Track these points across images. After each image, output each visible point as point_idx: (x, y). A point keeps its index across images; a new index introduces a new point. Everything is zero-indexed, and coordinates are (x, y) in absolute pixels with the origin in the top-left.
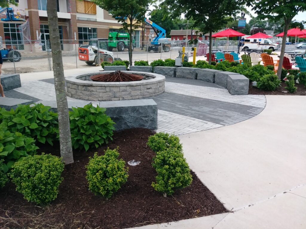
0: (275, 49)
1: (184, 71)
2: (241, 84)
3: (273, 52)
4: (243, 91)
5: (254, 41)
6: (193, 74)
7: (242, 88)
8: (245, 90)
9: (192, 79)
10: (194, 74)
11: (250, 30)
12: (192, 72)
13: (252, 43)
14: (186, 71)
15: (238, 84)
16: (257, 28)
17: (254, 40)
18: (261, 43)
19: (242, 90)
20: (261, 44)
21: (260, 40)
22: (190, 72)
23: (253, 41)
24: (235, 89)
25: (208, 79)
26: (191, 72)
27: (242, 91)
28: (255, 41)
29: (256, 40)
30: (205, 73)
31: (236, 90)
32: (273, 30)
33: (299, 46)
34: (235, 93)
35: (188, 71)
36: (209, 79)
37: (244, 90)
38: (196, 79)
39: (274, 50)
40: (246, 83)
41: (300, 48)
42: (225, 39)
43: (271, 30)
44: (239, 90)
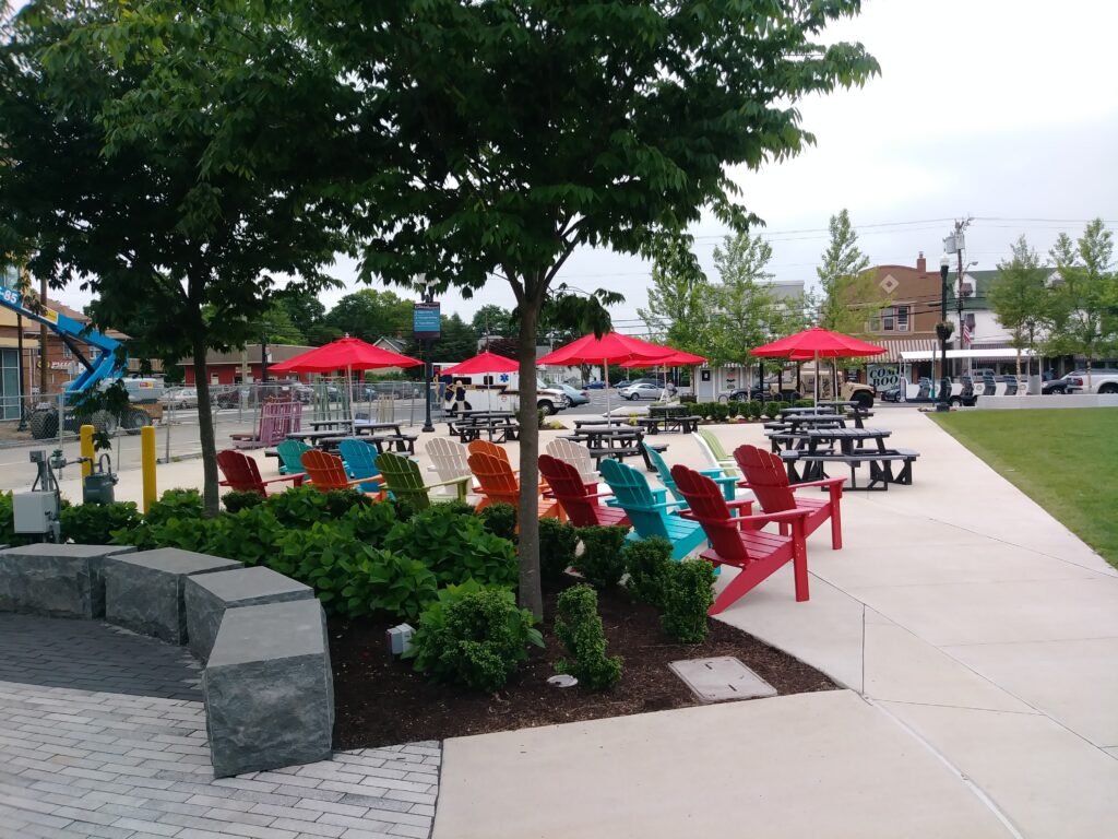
0: (556, 406)
1: (32, 570)
2: (272, 694)
3: (547, 420)
4: (296, 741)
5: (486, 382)
6: (80, 589)
7: (285, 718)
8: (311, 733)
9: (78, 617)
10: (87, 587)
11: (476, 345)
12: (72, 575)
13: (478, 387)
14: (40, 574)
15: (248, 697)
16: (500, 337)
17: (485, 378)
18: (508, 389)
19: (288, 737)
20: (508, 393)
21: (504, 378)
22: (64, 577)
23: (482, 383)
24: (235, 732)
25: (155, 622)
26: (66, 580)
27: (289, 743)
28: (488, 382)
29: (491, 378)
30: (140, 582)
31: (240, 739)
32: (549, 344)
33: (631, 393)
34: (241, 761)
35: (53, 573)
36: (160, 621)
37: (299, 735)
38: (100, 614)
39: (554, 411)
40: (309, 681)
41: (635, 397)
42: (396, 377)
43: (545, 344)
44: (265, 736)
